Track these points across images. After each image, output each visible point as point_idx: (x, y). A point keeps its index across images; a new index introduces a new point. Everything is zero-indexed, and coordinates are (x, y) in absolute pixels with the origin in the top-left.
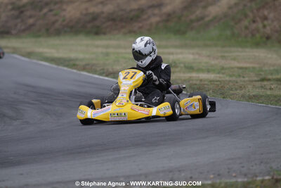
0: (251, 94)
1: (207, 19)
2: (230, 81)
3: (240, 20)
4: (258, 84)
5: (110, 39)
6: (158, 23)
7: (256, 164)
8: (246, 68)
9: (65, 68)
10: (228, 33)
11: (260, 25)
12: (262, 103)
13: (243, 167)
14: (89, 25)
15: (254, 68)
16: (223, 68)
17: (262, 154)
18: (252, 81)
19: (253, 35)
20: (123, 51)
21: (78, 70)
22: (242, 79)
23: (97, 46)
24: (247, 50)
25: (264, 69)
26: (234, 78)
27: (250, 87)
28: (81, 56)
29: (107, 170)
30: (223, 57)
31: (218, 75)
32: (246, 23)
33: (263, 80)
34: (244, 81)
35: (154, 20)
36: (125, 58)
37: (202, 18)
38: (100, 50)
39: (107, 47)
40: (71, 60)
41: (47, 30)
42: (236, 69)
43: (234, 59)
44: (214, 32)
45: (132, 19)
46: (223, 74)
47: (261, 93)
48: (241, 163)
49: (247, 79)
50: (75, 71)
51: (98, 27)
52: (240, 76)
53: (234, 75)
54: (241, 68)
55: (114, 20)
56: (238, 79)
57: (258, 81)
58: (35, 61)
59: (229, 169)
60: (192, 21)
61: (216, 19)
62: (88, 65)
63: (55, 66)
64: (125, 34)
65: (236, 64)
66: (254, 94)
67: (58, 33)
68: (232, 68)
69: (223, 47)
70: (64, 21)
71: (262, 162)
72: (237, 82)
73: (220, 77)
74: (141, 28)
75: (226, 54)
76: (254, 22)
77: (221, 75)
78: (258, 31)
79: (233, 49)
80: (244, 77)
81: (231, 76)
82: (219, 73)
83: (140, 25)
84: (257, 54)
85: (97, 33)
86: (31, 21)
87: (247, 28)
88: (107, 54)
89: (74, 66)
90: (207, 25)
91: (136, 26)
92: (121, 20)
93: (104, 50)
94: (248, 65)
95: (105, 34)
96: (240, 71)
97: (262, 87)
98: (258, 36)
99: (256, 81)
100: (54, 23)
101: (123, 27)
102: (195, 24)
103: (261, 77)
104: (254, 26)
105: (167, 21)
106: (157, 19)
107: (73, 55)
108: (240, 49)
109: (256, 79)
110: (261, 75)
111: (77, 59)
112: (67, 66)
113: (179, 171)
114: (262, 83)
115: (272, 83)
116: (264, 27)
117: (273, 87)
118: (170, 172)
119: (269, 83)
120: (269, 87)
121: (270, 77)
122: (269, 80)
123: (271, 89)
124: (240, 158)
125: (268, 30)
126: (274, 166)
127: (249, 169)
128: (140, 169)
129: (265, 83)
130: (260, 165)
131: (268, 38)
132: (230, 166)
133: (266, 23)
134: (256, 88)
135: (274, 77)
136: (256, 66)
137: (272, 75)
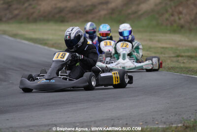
0: (170, 66)
1: (140, 13)
3: (163, 14)
4: (175, 59)
6: (105, 15)
7: (172, 115)
8: (166, 48)
9: (40, 46)
10: (154, 23)
11: (177, 18)
12: (177, 72)
13: (163, 117)
14: (57, 16)
15: (172, 48)
16: (150, 48)
17: (177, 108)
18: (170, 57)
19: (172, 25)
21: (49, 47)
22: (164, 55)
24: (167, 35)
25: (179, 48)
27: (169, 61)
28: (51, 37)
29: (68, 117)
30: (150, 40)
31: (147, 52)
32: (167, 16)
33: (178, 56)
34: (165, 57)
35: (103, 13)
37: (136, 12)
40: (44, 40)
41: (28, 18)
42: (159, 49)
43: (158, 41)
44: (144, 22)
45: (87, 12)
46: (150, 51)
47: (177, 66)
48: (161, 115)
49: (166, 55)
50: (46, 47)
51: (63, 17)
52: (162, 53)
53: (158, 53)
54: (163, 48)
55: (74, 12)
58: (18, 40)
59: (153, 118)
60: (129, 14)
61: (146, 13)
62: (55, 43)
63: (32, 44)
65: (159, 45)
66: (172, 66)
67: (35, 21)
68: (157, 48)
69: (150, 32)
70: (39, 12)
71: (176, 114)
73: (148, 54)
74: (93, 18)
75: (152, 38)
76: (172, 15)
77: (149, 53)
78: (175, 21)
79: (157, 34)
80: (164, 54)
81: (155, 53)
82: (147, 51)
84: (174, 38)
85: (62, 21)
86: (16, 12)
87: (167, 20)
89: (46, 44)
90: (140, 17)
91: (90, 17)
94: (168, 46)
95: (68, 22)
96: (162, 50)
97: (178, 61)
98: (175, 25)
99: (173, 57)
100: (32, 14)
101: (80, 17)
102: (131, 16)
103: (177, 54)
104: (172, 18)
106: (105, 12)
107: (45, 37)
109: (173, 55)
110: (176, 52)
111: (48, 40)
112: (41, 44)
113: (118, 119)
114: (178, 58)
115: (185, 58)
116: (180, 19)
117: (185, 61)
118: (112, 120)
119: (182, 58)
120: (182, 62)
121: (183, 54)
122: (182, 56)
123: (183, 63)
124: (161, 111)
125: (182, 22)
126: (185, 117)
127: (167, 119)
128: (91, 118)
129: (180, 58)
130: (175, 116)
131: (182, 27)
132: (154, 117)
133: (181, 16)
134: (173, 62)
135: (186, 54)
136: (173, 46)
137: (184, 52)
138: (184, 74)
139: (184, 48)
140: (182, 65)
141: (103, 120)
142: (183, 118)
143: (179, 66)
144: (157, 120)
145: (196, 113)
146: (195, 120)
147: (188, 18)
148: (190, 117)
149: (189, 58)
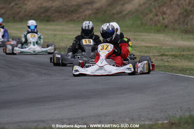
1: (124, 13)
3: (147, 14)
4: (159, 58)
5: (57, 25)
6: (90, 15)
7: (158, 112)
8: (151, 47)
10: (139, 22)
11: (161, 18)
12: (162, 71)
13: (149, 114)
14: (43, 15)
15: (155, 47)
17: (162, 106)
18: (155, 56)
19: (156, 25)
20: (66, 33)
23: (48, 30)
24: (152, 34)
25: (163, 48)
27: (154, 60)
30: (135, 39)
32: (151, 16)
33: (162, 55)
35: (88, 12)
36: (67, 38)
37: (121, 12)
38: (50, 32)
39: (55, 30)
41: (14, 18)
42: (144, 48)
43: (143, 41)
44: (129, 22)
45: (72, 12)
46: (135, 50)
47: (161, 65)
48: (147, 112)
49: (151, 54)
51: (49, 16)
52: (146, 52)
53: (142, 52)
54: (148, 47)
55: (60, 12)
57: (159, 56)
59: (139, 115)
60: (114, 14)
61: (130, 13)
64: (67, 22)
65: (144, 44)
67: (21, 20)
68: (141, 47)
69: (135, 32)
70: (25, 12)
71: (162, 111)
74: (78, 18)
75: (137, 37)
76: (156, 16)
78: (159, 22)
79: (141, 34)
80: (149, 53)
81: (140, 52)
83: (78, 16)
84: (158, 38)
85: (48, 21)
86: (3, 11)
87: (151, 20)
88: (55, 35)
90: (124, 17)
91: (75, 16)
92: (65, 12)
93: (53, 33)
94: (152, 45)
95: (53, 21)
96: (147, 49)
97: (162, 60)
98: (159, 25)
99: (157, 56)
100: (18, 13)
101: (66, 17)
102: (116, 16)
103: (161, 53)
104: (157, 18)
105: (96, 13)
106: (90, 12)
108: (147, 34)
109: (157, 54)
110: (161, 52)
113: (105, 116)
114: (162, 57)
115: (169, 57)
116: (164, 19)
118: (99, 116)
119: (167, 57)
120: (166, 60)
121: (167, 53)
122: (167, 55)
123: (168, 61)
124: (147, 108)
125: (166, 21)
127: (153, 116)
129: (164, 57)
130: (161, 113)
131: (166, 27)
133: (164, 16)
135: (170, 53)
136: (158, 45)
137: (168, 52)
138: (168, 72)
139: (168, 47)
140: (166, 64)
142: (169, 115)
143: (163, 65)
144: (143, 117)
145: (181, 110)
146: (180, 117)
147: (172, 18)
148: (175, 114)
149: (173, 57)
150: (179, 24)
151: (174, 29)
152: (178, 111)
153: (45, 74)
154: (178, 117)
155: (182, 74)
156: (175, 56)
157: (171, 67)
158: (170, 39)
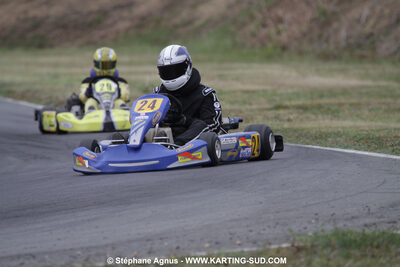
1: (197, 23)
2: (231, 111)
3: (244, 25)
4: (271, 114)
5: (59, 54)
6: (127, 30)
7: (269, 227)
8: (254, 92)
10: (228, 42)
11: (272, 31)
13: (251, 231)
14: (30, 35)
15: (265, 91)
17: (278, 212)
18: (263, 110)
19: (263, 45)
21: (15, 99)
22: (248, 107)
23: (42, 65)
24: (255, 65)
25: (278, 92)
26: (236, 107)
28: (18, 79)
30: (221, 77)
32: (252, 27)
33: (278, 107)
34: (252, 110)
35: (122, 25)
38: (45, 70)
39: (56, 65)
40: (4, 85)
42: (240, 94)
43: (237, 79)
44: (207, 41)
45: (90, 25)
47: (276, 127)
48: (247, 226)
49: (254, 107)
50: (10, 100)
51: (42, 37)
52: (245, 103)
53: (237, 102)
54: (247, 92)
55: (64, 27)
56: (243, 108)
57: (271, 109)
59: (231, 234)
60: (176, 27)
61: (211, 23)
62: (28, 91)
64: (81, 46)
65: (239, 86)
68: (234, 92)
69: (221, 62)
71: (277, 224)
72: (241, 112)
74: (103, 37)
75: (225, 72)
76: (264, 25)
78: (268, 37)
80: (250, 104)
81: (232, 103)
83: (102, 33)
84: (268, 71)
85: (41, 46)
87: (254, 35)
88: (56, 76)
89: (9, 93)
90: (198, 32)
91: (97, 34)
92: (76, 27)
93: (52, 71)
94: (256, 87)
95: (51, 46)
96: (246, 96)
97: (277, 118)
98: (270, 46)
99: (268, 109)
101: (77, 37)
102: (180, 31)
103: (275, 104)
104: (264, 32)
105: (139, 26)
106: (127, 24)
107: (7, 78)
108: (244, 65)
109: (268, 106)
110: (274, 100)
111: (13, 84)
113: (161, 239)
114: (277, 112)
115: (291, 111)
116: (279, 33)
117: (292, 117)
118: (148, 240)
119: (286, 111)
120: (286, 118)
121: (287, 103)
122: (286, 107)
123: (289, 120)
124: (247, 219)
125: (284, 38)
126: (295, 228)
127: (259, 233)
128: (105, 238)
129: (281, 112)
130: (275, 227)
131: (284, 48)
132: (232, 231)
133: (281, 27)
134: (268, 119)
135: (294, 103)
136: (268, 88)
137: (290, 99)
139: (290, 91)
140: (286, 125)
141: (130, 241)
142: (291, 231)
143: (279, 127)
144: (238, 237)
145: (317, 219)
146: (315, 234)
147: (296, 30)
148: (305, 228)
149: (301, 111)
150: (311, 41)
151: (301, 53)
152: (310, 222)
153: (35, 157)
154: (310, 234)
155: (318, 144)
156: (304, 108)
157: (295, 131)
158: (294, 74)
